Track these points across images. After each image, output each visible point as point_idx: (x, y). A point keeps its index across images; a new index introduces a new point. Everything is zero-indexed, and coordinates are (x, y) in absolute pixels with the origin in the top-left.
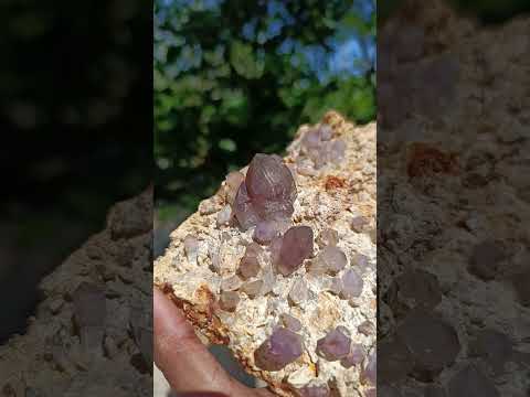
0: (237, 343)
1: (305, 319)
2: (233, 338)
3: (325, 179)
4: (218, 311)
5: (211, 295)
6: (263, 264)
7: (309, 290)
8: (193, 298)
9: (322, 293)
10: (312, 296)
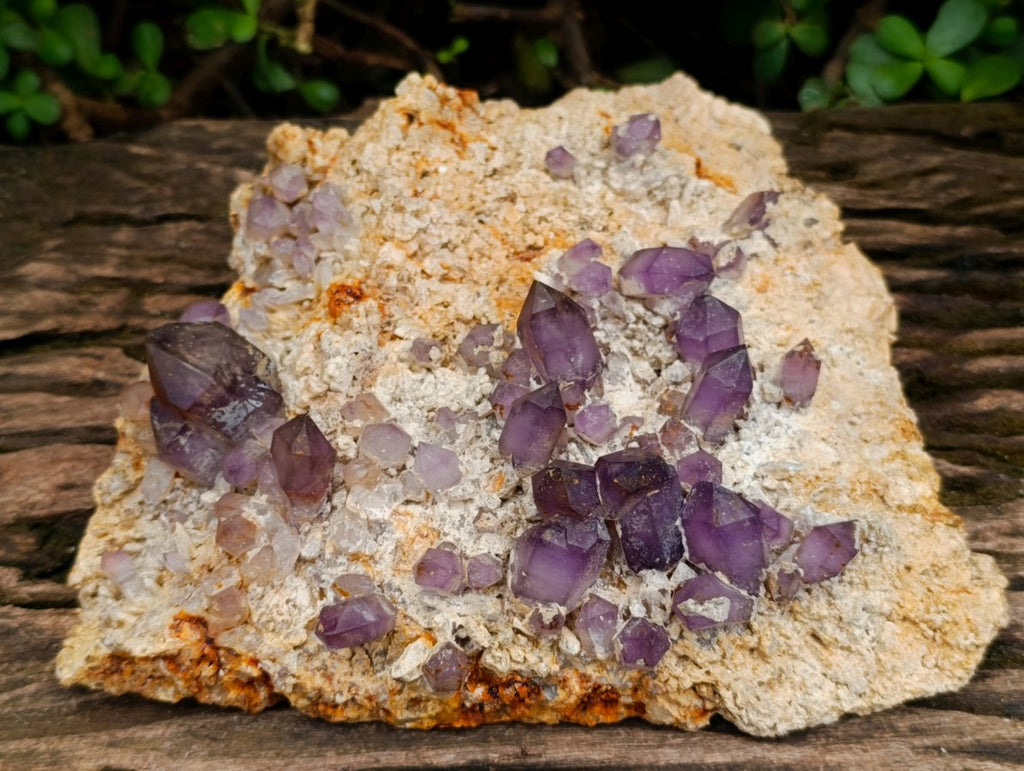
0: (284, 673)
1: (384, 571)
2: (273, 670)
3: (325, 298)
4: (223, 640)
5: (199, 622)
6: (261, 521)
7: (368, 521)
8: (168, 644)
9: (396, 512)
10: (377, 528)
